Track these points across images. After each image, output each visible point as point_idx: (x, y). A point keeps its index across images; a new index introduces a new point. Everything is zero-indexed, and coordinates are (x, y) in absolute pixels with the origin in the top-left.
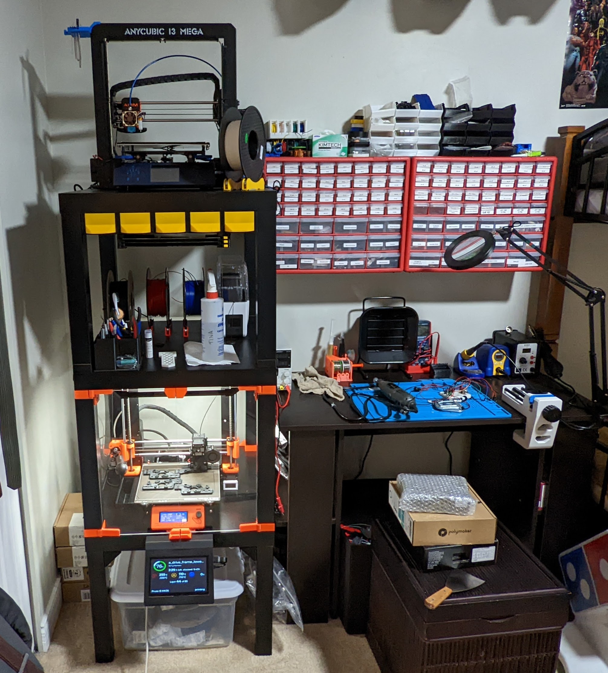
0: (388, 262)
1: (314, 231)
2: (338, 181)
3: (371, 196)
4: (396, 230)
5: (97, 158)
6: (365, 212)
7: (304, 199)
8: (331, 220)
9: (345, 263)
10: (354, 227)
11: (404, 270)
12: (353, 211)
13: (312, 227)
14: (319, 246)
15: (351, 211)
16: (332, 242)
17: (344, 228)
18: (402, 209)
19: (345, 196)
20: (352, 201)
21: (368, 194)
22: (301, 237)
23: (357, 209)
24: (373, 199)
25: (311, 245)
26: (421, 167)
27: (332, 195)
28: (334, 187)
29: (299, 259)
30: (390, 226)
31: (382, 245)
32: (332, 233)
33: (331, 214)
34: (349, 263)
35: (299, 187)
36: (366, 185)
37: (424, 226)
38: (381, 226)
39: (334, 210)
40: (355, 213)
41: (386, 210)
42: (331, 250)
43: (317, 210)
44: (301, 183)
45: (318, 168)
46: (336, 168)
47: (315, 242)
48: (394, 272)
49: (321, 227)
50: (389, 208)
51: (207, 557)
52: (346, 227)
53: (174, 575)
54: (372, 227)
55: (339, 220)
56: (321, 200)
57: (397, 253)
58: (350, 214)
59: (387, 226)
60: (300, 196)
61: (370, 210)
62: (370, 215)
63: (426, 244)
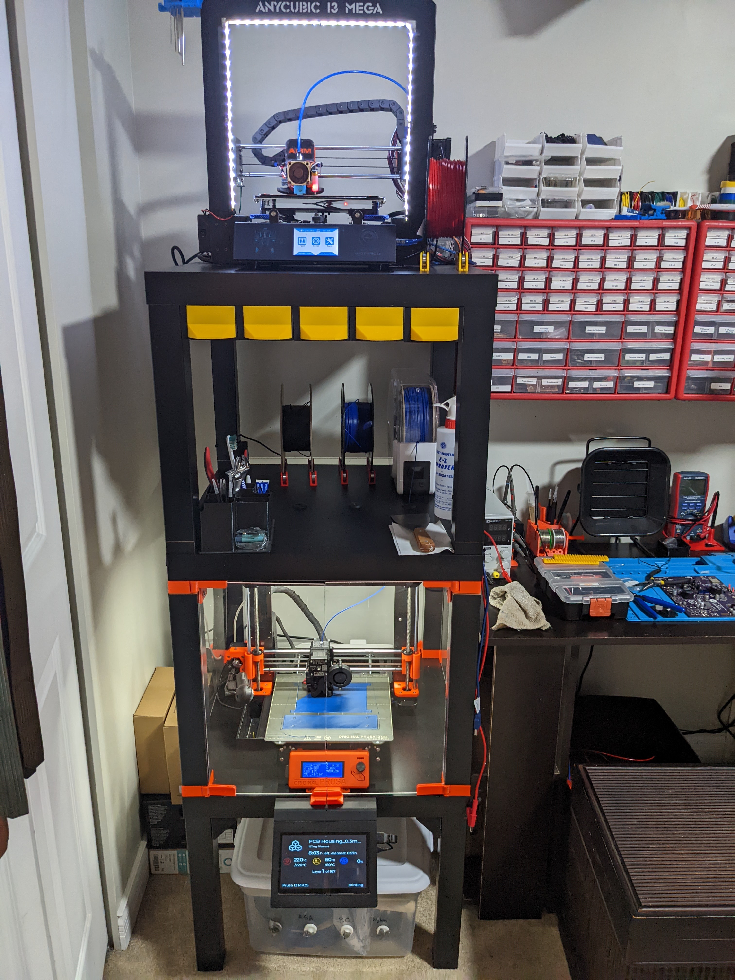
0: (651, 384)
1: (540, 334)
2: (581, 257)
3: (631, 283)
4: (666, 336)
5: (208, 213)
6: (620, 307)
7: (527, 285)
8: (566, 318)
9: (585, 384)
10: (602, 329)
11: (676, 397)
12: (602, 304)
13: (537, 329)
14: (547, 357)
15: (599, 304)
16: (567, 352)
17: (587, 331)
18: (678, 302)
19: (590, 281)
20: (601, 290)
21: (627, 279)
22: (519, 343)
23: (609, 301)
24: (634, 286)
25: (535, 356)
26: (713, 238)
27: (570, 280)
28: (574, 267)
29: (515, 378)
30: (658, 329)
31: (644, 359)
32: (568, 338)
33: (567, 308)
34: (591, 385)
35: (520, 266)
36: (624, 265)
37: (711, 330)
38: (644, 329)
39: (573, 303)
40: (605, 308)
41: (653, 303)
42: (565, 364)
43: (546, 303)
44: (523, 259)
45: (551, 237)
46: (579, 237)
47: (540, 351)
48: (659, 400)
49: (551, 329)
50: (658, 300)
51: (368, 834)
52: (589, 329)
53: (316, 862)
54: (630, 329)
55: (580, 318)
56: (554, 287)
57: (665, 371)
58: (597, 310)
59: (653, 330)
60: (521, 280)
61: (629, 303)
62: (628, 311)
63: (713, 358)
